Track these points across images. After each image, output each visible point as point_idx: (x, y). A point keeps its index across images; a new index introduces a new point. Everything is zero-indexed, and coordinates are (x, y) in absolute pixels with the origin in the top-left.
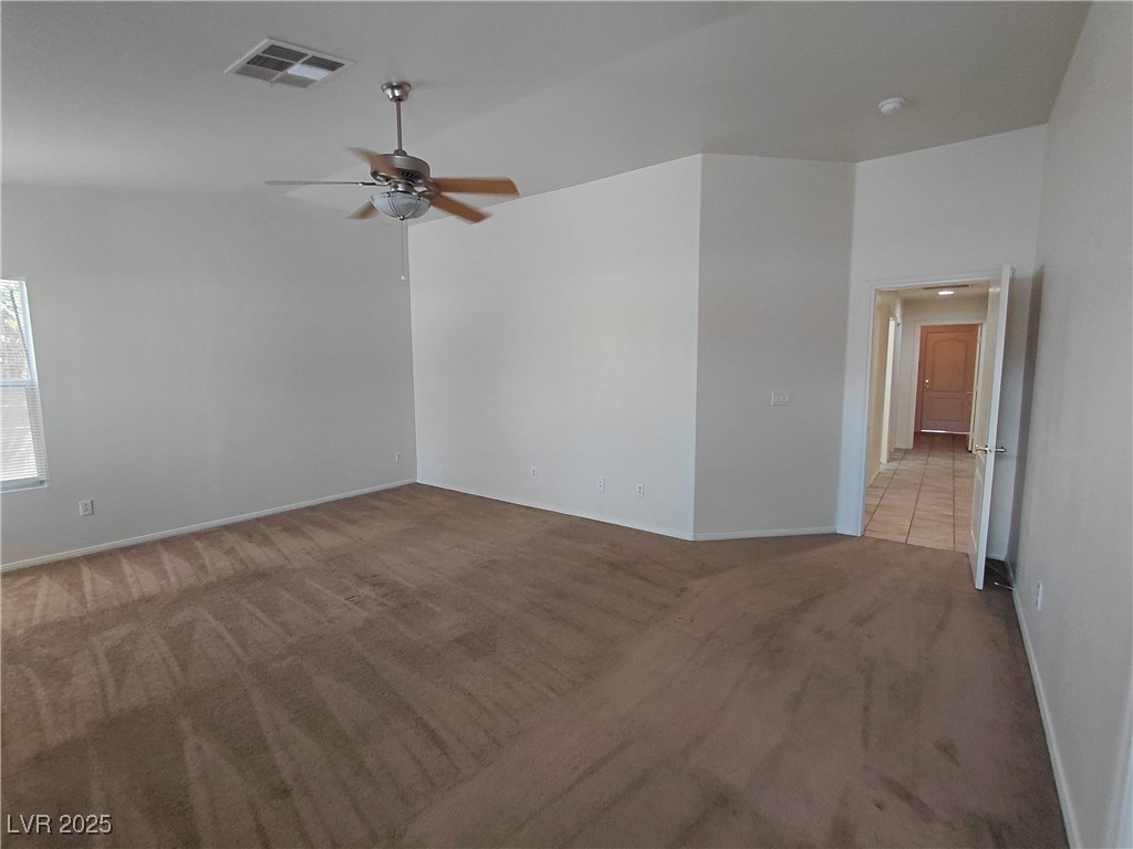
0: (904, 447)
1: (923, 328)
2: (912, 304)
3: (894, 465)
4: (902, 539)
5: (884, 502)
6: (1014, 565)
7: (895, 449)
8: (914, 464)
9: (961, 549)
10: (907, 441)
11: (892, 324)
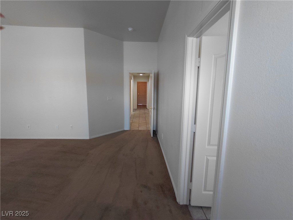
0: (135, 108)
1: (137, 82)
2: (135, 76)
3: (134, 113)
4: (137, 129)
5: (133, 121)
6: (157, 131)
7: (134, 109)
8: (137, 112)
9: (148, 129)
10: (136, 107)
11: (132, 81)
